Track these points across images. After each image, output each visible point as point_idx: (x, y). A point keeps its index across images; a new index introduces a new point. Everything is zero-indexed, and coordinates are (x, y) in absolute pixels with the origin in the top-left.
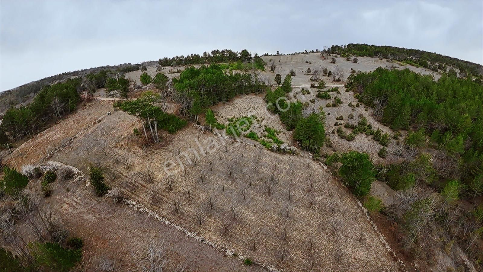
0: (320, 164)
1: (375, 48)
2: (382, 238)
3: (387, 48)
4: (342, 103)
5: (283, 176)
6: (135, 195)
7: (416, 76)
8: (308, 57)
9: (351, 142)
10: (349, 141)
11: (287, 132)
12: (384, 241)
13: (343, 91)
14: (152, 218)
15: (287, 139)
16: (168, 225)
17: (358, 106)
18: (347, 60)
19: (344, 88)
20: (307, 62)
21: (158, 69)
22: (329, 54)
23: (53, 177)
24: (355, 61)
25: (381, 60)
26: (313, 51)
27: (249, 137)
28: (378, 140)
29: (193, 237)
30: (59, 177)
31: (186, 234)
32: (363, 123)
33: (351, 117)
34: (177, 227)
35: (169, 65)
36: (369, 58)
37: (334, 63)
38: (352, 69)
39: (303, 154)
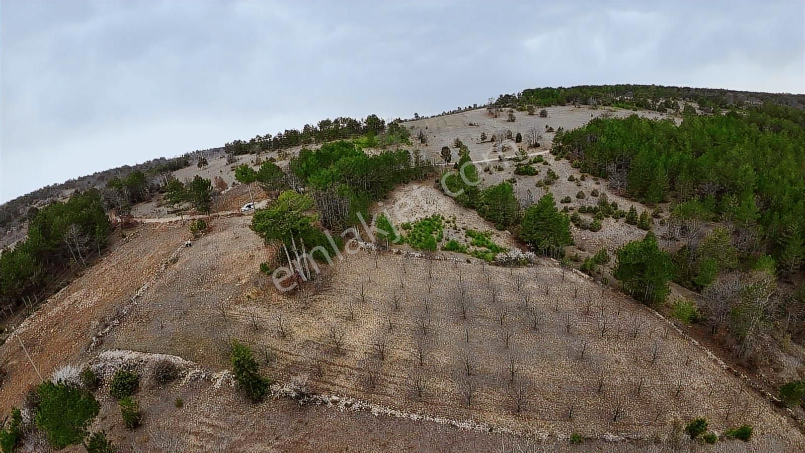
0: (576, 273)
1: (565, 91)
2: (710, 353)
3: (581, 89)
4: (558, 178)
5: (537, 300)
6: (325, 382)
7: (652, 124)
8: (470, 117)
9: (598, 232)
10: (594, 231)
11: (500, 233)
12: (714, 357)
13: (551, 159)
14: (382, 417)
15: (507, 243)
16: (419, 422)
17: (583, 179)
18: (530, 114)
19: (550, 155)
20: (471, 125)
21: (229, 161)
22: (499, 109)
23: (131, 384)
24: (543, 115)
25: (579, 107)
26: (470, 107)
27: (451, 250)
28: (635, 224)
29: (473, 429)
30: (145, 382)
31: (457, 428)
32: (603, 203)
33: (580, 196)
34: (437, 420)
35: (247, 153)
36: (559, 108)
37: (513, 121)
38: (547, 127)
39: (544, 262)
